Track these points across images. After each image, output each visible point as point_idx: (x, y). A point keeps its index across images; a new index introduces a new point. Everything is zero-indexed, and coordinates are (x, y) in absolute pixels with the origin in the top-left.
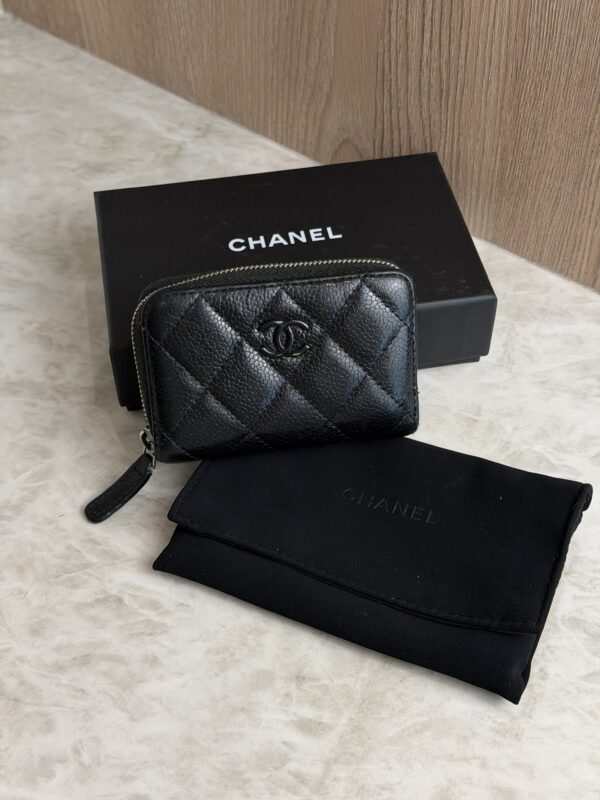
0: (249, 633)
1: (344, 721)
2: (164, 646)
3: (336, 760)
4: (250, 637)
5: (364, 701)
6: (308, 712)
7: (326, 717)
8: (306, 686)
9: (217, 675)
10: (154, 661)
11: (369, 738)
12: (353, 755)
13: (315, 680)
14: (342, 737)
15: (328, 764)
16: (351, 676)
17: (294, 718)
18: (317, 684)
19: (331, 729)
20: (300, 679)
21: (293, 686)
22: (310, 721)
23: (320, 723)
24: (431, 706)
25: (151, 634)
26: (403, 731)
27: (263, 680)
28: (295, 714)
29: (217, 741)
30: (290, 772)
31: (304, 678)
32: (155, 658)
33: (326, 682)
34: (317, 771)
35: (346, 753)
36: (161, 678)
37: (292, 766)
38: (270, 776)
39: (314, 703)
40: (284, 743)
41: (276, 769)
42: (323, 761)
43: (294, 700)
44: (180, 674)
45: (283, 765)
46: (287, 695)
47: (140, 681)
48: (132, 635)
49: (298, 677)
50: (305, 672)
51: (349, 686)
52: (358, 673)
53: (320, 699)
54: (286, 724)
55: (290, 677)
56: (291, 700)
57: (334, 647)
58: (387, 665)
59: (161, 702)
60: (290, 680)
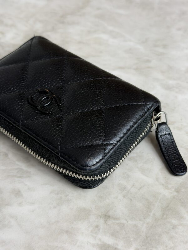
5: (147, 238)
6: (108, 240)
7: (121, 245)
8: (110, 222)
9: (55, 207)
10: (18, 193)
13: (116, 219)
16: (140, 220)
17: (99, 243)
18: (117, 222)
20: (107, 217)
21: (102, 221)
22: (110, 246)
23: (116, 249)
25: (20, 177)
27: (83, 214)
28: (100, 240)
31: (109, 217)
32: (19, 191)
33: (124, 221)
36: (20, 204)
39: (114, 234)
43: (101, 230)
44: (33, 203)
46: (97, 226)
47: (7, 205)
49: (105, 216)
50: (111, 213)
51: (138, 226)
52: (144, 219)
53: (118, 232)
54: (93, 246)
55: (100, 215)
56: (99, 230)
57: (131, 200)
58: (165, 216)
59: (17, 219)
60: (100, 217)
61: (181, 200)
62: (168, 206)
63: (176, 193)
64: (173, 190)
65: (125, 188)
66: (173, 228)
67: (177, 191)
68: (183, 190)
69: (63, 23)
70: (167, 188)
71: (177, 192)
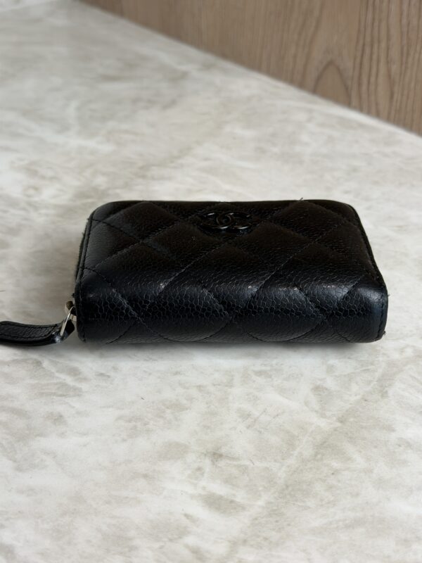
0: (168, 408)
1: (261, 503)
2: (73, 407)
3: (245, 542)
4: (168, 411)
5: (287, 487)
6: (219, 489)
7: (240, 496)
8: (222, 463)
9: (124, 440)
10: (58, 419)
11: (289, 525)
12: (266, 539)
13: (233, 459)
14: (256, 519)
15: (234, 544)
16: (275, 461)
17: (203, 493)
18: (235, 463)
19: (244, 508)
20: (216, 456)
21: (207, 462)
22: (221, 497)
23: (232, 502)
24: (367, 503)
25: (61, 396)
26: (331, 523)
27: (174, 451)
28: (204, 488)
29: (108, 503)
30: (187, 546)
31: (221, 456)
32: (61, 416)
33: (247, 463)
34: (221, 549)
35: (258, 536)
36: (62, 435)
37: (191, 540)
38: (161, 547)
39: (228, 481)
40: (186, 516)
41: (171, 540)
42: (229, 541)
43: (206, 475)
44: (85, 434)
45: (180, 538)
46: (199, 469)
47: (38, 435)
48: (43, 393)
49: (214, 454)
50: (223, 451)
51: (272, 470)
52: (283, 459)
53: (236, 478)
54: (192, 497)
55: (205, 453)
56: (203, 474)
57: (260, 432)
58: (319, 456)
59: (54, 457)
60: (205, 455)
61: (347, 433)
62: (325, 442)
63: (338, 424)
64: (335, 418)
65: (249, 415)
66: (333, 474)
67: (342, 420)
68: (352, 420)
69: (144, 177)
70: (323, 416)
71: (341, 422)
